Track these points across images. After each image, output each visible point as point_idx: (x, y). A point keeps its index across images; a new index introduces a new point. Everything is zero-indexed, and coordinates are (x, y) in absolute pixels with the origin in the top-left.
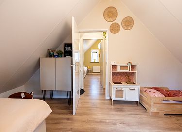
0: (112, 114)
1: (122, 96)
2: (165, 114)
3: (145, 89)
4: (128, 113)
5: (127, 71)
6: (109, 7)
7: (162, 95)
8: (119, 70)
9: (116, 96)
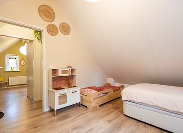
0: (60, 125)
1: (66, 102)
2: (100, 106)
3: (83, 90)
4: (74, 116)
5: (68, 75)
6: (42, 6)
7: (96, 92)
8: (60, 74)
9: (60, 104)
